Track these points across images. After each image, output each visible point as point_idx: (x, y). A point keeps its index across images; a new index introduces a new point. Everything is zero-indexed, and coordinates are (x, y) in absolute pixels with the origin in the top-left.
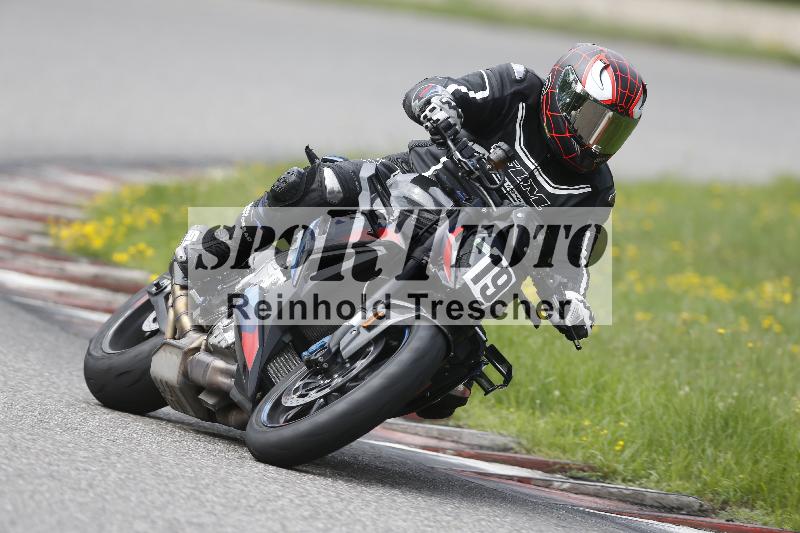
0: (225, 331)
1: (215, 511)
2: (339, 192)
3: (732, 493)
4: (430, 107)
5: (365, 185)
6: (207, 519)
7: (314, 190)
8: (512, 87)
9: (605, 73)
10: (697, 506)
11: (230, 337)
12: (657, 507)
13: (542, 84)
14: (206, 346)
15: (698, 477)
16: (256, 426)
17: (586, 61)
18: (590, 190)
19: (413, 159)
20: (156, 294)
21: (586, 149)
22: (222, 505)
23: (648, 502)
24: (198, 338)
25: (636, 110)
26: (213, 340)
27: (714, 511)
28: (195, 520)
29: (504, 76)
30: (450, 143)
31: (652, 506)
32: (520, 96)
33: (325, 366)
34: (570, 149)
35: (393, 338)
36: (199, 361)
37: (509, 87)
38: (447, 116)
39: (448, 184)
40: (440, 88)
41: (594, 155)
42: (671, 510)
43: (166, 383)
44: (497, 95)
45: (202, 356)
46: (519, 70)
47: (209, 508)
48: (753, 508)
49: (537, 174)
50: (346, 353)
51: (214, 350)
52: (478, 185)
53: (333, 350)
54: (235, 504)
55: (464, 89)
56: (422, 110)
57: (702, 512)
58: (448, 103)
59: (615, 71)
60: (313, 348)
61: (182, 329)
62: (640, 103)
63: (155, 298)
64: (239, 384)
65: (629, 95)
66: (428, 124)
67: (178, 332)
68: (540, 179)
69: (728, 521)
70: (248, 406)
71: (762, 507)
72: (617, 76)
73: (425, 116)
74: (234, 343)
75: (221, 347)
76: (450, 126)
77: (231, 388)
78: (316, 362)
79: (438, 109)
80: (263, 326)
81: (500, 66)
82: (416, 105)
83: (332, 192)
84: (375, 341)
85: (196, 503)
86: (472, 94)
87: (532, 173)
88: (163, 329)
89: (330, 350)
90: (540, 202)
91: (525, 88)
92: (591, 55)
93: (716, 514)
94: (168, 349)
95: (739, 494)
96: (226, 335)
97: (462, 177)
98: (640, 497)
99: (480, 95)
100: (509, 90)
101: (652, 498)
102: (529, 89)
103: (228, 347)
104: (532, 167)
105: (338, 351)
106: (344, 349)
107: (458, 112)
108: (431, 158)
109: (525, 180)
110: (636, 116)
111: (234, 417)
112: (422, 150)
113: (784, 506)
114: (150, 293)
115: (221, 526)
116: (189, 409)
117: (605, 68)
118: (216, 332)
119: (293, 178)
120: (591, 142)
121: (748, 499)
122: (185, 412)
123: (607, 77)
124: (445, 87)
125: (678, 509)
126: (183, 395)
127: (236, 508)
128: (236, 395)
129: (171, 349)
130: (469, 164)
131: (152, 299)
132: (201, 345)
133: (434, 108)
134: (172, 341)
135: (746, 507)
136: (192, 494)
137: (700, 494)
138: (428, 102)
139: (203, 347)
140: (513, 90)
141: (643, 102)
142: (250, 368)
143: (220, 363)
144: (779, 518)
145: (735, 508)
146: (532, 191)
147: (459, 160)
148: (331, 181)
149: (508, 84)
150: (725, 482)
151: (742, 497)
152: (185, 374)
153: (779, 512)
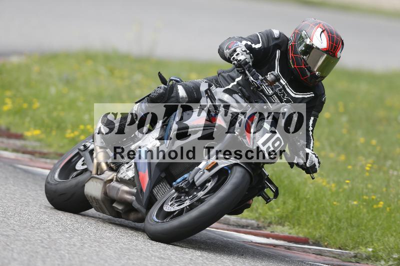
0: (127, 171)
1: (15, 229)
2: (186, 98)
3: (273, 219)
4: (236, 53)
5: (204, 94)
6: (11, 233)
7: (173, 97)
8: (273, 41)
9: (323, 34)
10: (256, 225)
11: (130, 174)
12: (236, 226)
13: (288, 40)
14: (116, 178)
15: (257, 211)
16: (150, 221)
17: (312, 28)
18: (313, 95)
19: (220, 79)
20: (84, 151)
21: (313, 74)
22: (18, 225)
23: (232, 223)
24: (112, 174)
25: (338, 53)
26: (120, 176)
27: (264, 227)
28: (5, 233)
29: (269, 36)
30: (247, 72)
31: (233, 225)
32: (277, 46)
33: (187, 190)
34: (304, 74)
35: (222, 175)
36: (113, 187)
37: (271, 42)
38: (245, 58)
39: (247, 94)
40: (239, 43)
41: (317, 77)
42: (243, 227)
43: (94, 198)
44: (266, 46)
45: (114, 184)
46: (276, 33)
47: (12, 227)
48: (284, 226)
49: (286, 87)
50: (197, 183)
51: (121, 181)
52: (261, 94)
53: (191, 182)
54: (25, 225)
55: (249, 43)
56: (231, 55)
57: (259, 228)
58: (245, 51)
59: (328, 33)
60: (178, 180)
61: (102, 169)
62: (341, 49)
63: (84, 153)
64: (138, 199)
65: (335, 45)
66: (235, 62)
67: (100, 171)
68: (288, 89)
69: (272, 232)
70: (144, 210)
71: (288, 225)
72: (329, 36)
73: (234, 58)
74: (133, 177)
75: (125, 180)
76: (246, 63)
77: (133, 201)
78: (182, 188)
79: (240, 54)
80: (150, 163)
81: (266, 31)
82: (227, 52)
83: (183, 98)
84: (213, 176)
85: (5, 224)
86: (253, 46)
87: (283, 87)
88: (90, 169)
89: (189, 182)
90: (288, 101)
91: (280, 42)
92: (316, 25)
93: (266, 229)
94: (95, 180)
95: (277, 219)
96: (128, 173)
97: (253, 89)
98: (228, 221)
99: (258, 46)
100: (272, 44)
101: (234, 221)
102: (282, 43)
103: (130, 179)
104: (284, 84)
105: (194, 182)
106: (197, 180)
107: (250, 56)
108: (230, 79)
109: (280, 90)
110: (338, 57)
111: (133, 216)
112: (225, 75)
113: (299, 224)
114: (80, 150)
115: (18, 236)
116: (106, 211)
117: (323, 31)
118: (121, 171)
119: (162, 91)
120: (315, 70)
121: (282, 222)
122: (103, 212)
123: (324, 36)
124: (241, 42)
125: (247, 226)
126: (104, 204)
127: (25, 227)
128: (136, 205)
129: (97, 180)
130: (258, 83)
131: (81, 153)
132: (113, 178)
133: (238, 54)
134: (96, 176)
135: (281, 225)
136: (4, 220)
137: (257, 219)
138: (235, 51)
139: (115, 179)
140: (274, 43)
141: (342, 49)
142: (144, 191)
143: (126, 188)
144: (297, 231)
145: (275, 226)
146: (283, 96)
147: (252, 81)
148: (182, 92)
149: (271, 40)
150: (270, 213)
151: (278, 220)
152: (105, 193)
153: (297, 227)
